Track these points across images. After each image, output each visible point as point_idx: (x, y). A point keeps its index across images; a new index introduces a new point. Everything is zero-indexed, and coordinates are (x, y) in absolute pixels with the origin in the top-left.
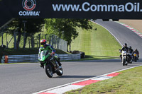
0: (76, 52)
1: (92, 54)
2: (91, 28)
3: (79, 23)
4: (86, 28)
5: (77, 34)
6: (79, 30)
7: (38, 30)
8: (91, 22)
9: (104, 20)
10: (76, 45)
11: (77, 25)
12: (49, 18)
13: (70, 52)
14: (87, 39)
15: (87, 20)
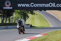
0: (28, 25)
1: (35, 25)
2: (35, 14)
3: (29, 12)
4: (33, 14)
5: (29, 17)
6: (29, 15)
7: (12, 15)
8: (35, 12)
9: (40, 11)
10: (28, 21)
11: (28, 13)
12: (16, 10)
13: (26, 24)
14: (33, 19)
15: (33, 11)
